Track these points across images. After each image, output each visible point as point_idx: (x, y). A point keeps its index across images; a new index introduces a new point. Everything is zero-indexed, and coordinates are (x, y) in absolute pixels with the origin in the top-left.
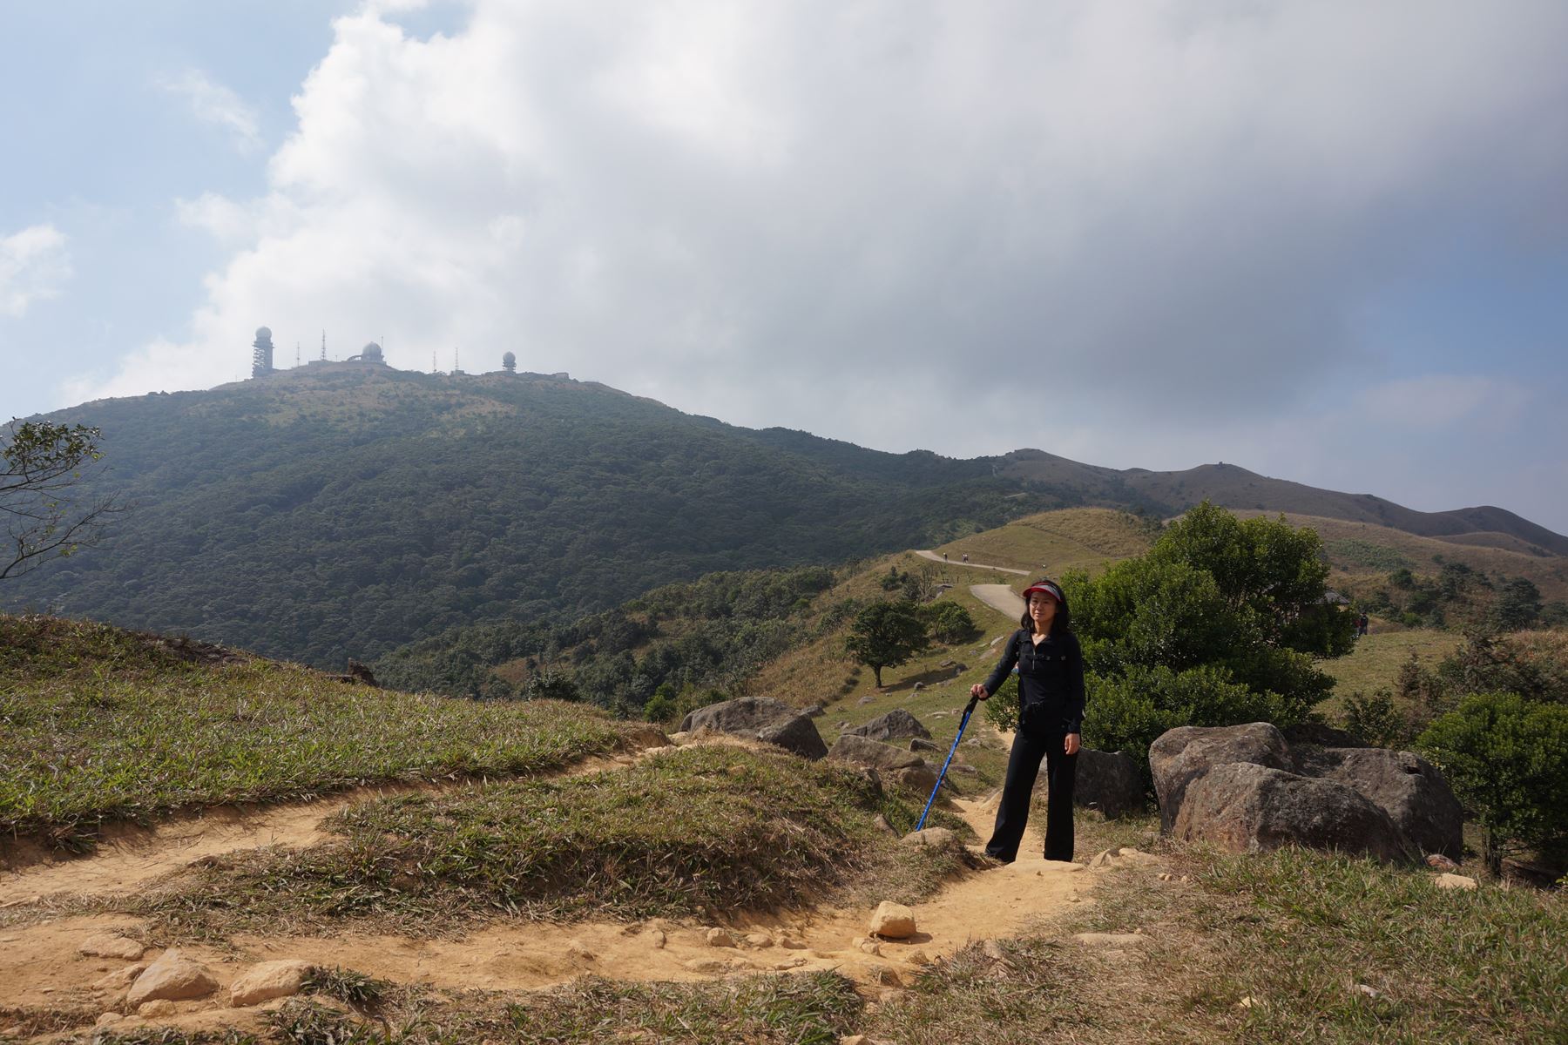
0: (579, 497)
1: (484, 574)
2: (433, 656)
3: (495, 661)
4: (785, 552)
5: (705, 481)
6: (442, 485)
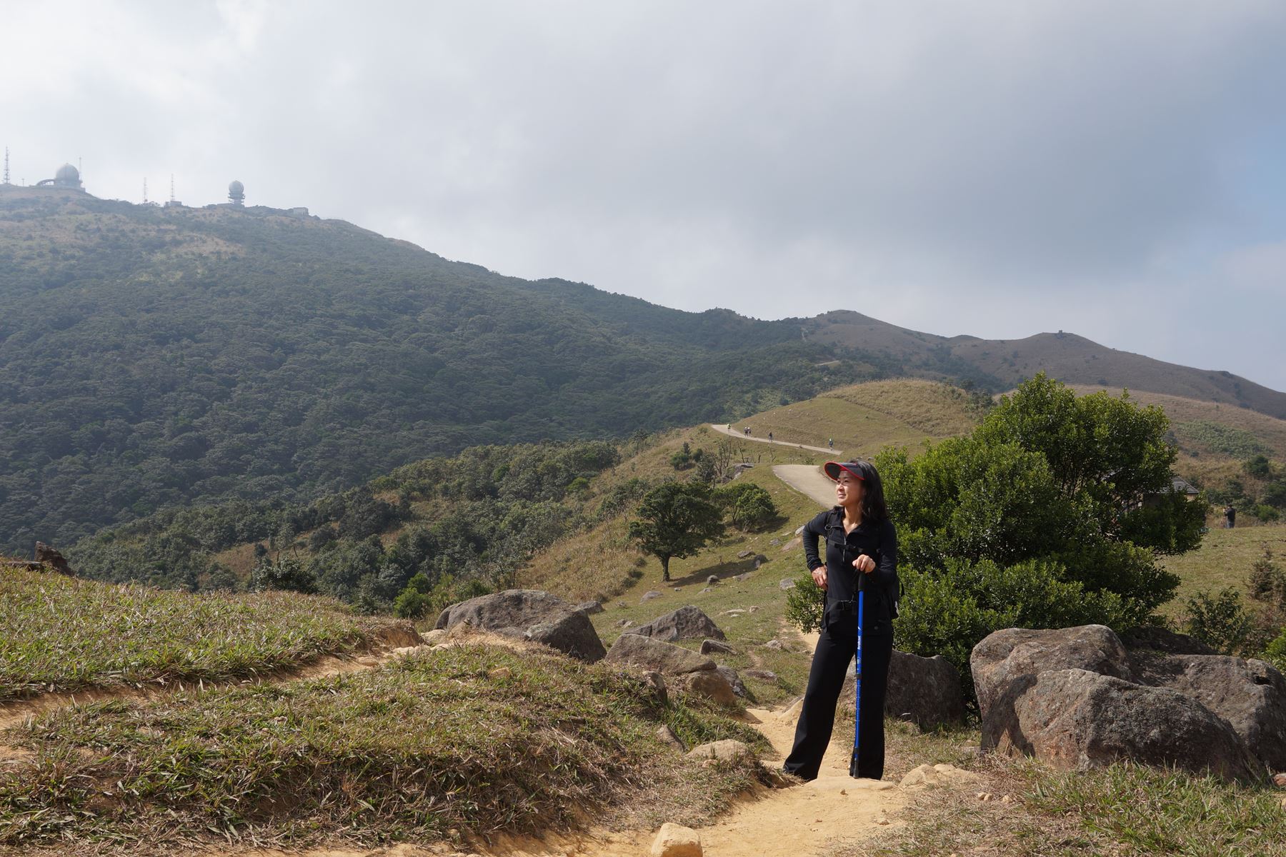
0: (319, 355)
1: (203, 445)
2: (141, 540)
3: (217, 547)
4: (561, 424)
5: (468, 339)
6: (153, 337)
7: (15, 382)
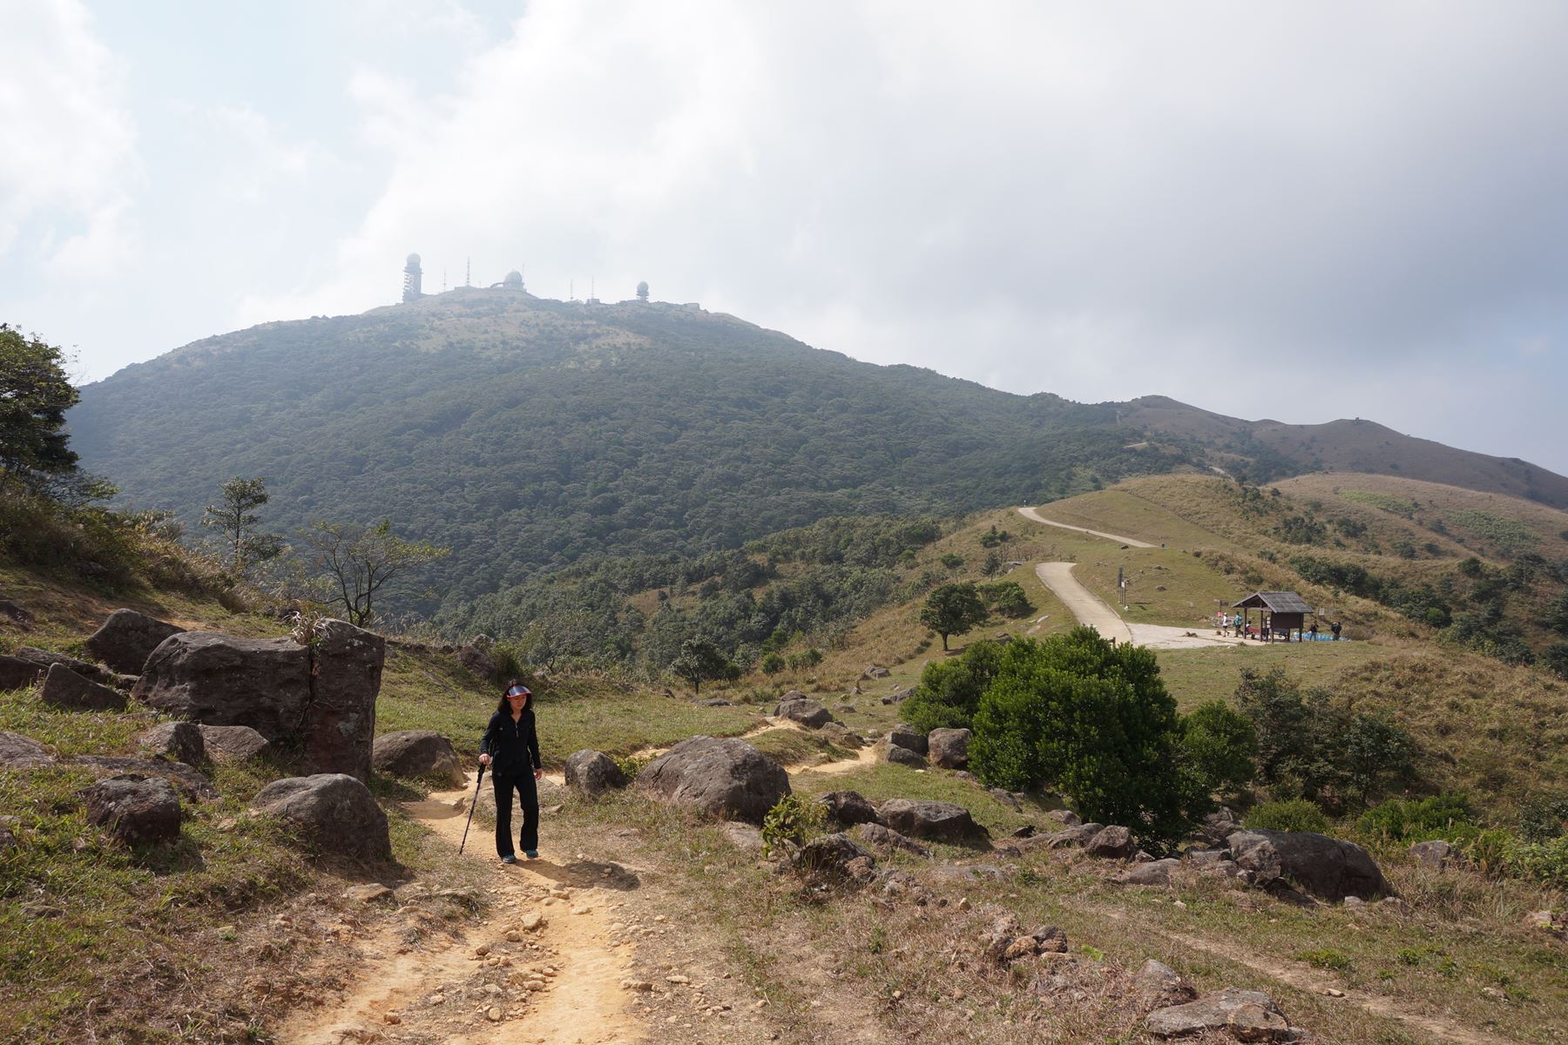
0: (707, 431)
1: (615, 504)
2: (575, 583)
3: (631, 591)
4: (902, 493)
5: (827, 419)
6: (579, 416)
7: (477, 451)
